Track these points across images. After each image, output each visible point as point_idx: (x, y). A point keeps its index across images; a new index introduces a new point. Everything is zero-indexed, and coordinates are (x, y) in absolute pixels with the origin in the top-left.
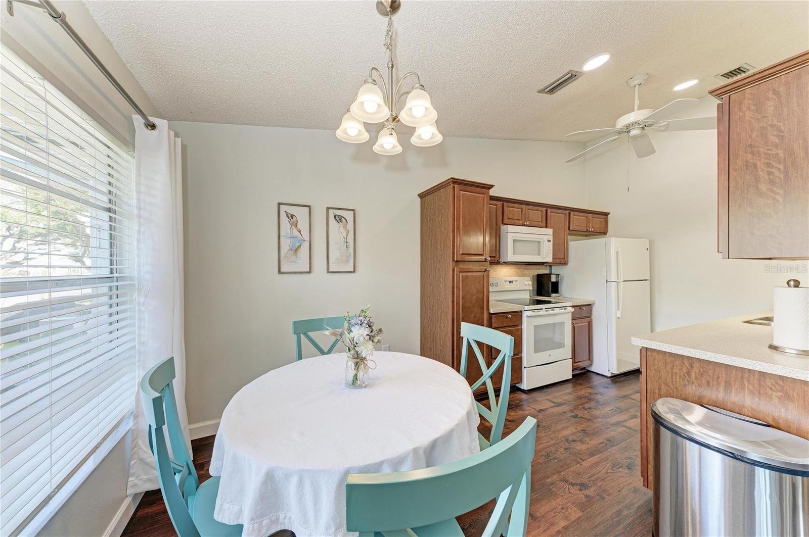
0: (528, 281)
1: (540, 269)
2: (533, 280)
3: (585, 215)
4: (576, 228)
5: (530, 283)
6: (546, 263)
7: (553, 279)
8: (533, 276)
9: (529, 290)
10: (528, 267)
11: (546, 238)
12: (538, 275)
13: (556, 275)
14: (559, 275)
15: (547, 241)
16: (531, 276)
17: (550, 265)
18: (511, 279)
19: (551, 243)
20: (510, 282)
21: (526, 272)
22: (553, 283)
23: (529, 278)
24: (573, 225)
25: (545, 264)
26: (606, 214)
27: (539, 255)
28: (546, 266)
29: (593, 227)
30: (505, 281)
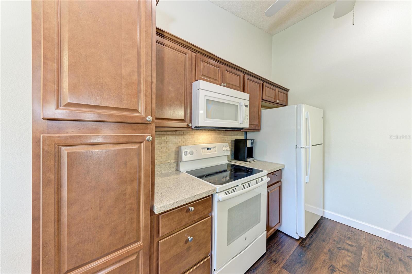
0: (226, 147)
1: (237, 135)
2: (232, 145)
3: (274, 88)
4: (267, 98)
5: (228, 149)
6: (243, 128)
7: (249, 145)
8: (232, 141)
9: (228, 156)
10: (227, 133)
11: (243, 103)
12: (235, 140)
13: (251, 140)
14: (253, 140)
15: (244, 106)
16: (230, 141)
17: (246, 131)
18: (209, 146)
19: (248, 109)
20: (208, 149)
21: (226, 137)
22: (248, 148)
23: (227, 144)
24: (265, 95)
25: (242, 130)
26: (287, 90)
27: (236, 120)
28: (243, 132)
29: (279, 100)
30: (203, 148)
